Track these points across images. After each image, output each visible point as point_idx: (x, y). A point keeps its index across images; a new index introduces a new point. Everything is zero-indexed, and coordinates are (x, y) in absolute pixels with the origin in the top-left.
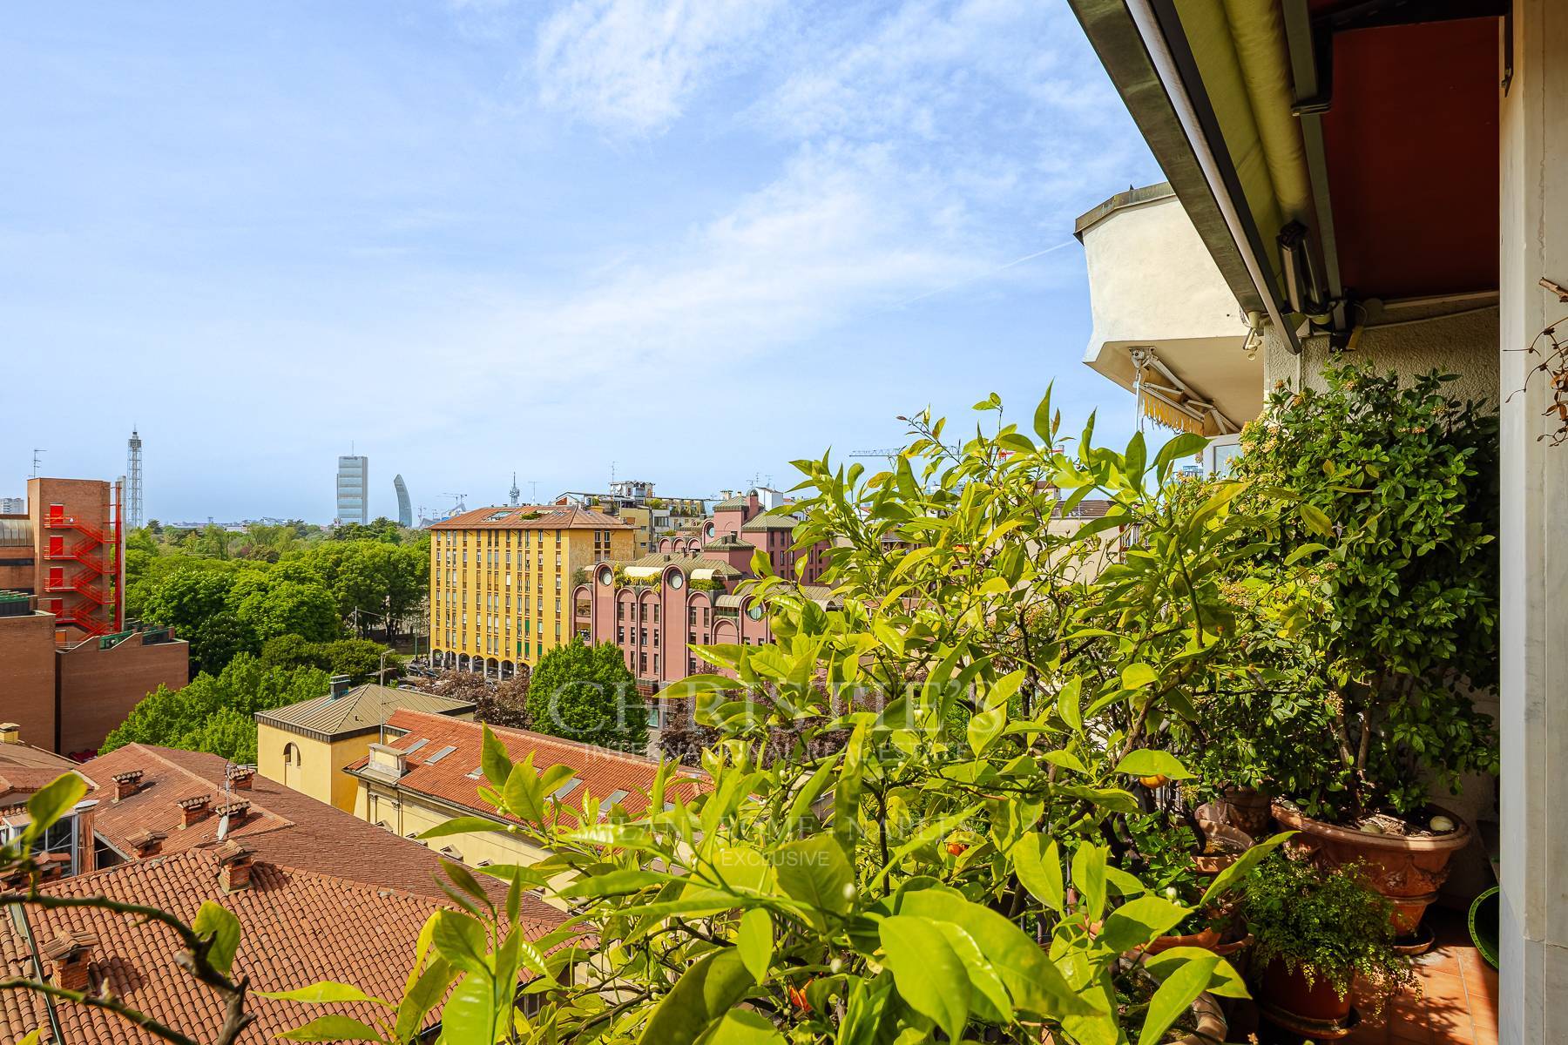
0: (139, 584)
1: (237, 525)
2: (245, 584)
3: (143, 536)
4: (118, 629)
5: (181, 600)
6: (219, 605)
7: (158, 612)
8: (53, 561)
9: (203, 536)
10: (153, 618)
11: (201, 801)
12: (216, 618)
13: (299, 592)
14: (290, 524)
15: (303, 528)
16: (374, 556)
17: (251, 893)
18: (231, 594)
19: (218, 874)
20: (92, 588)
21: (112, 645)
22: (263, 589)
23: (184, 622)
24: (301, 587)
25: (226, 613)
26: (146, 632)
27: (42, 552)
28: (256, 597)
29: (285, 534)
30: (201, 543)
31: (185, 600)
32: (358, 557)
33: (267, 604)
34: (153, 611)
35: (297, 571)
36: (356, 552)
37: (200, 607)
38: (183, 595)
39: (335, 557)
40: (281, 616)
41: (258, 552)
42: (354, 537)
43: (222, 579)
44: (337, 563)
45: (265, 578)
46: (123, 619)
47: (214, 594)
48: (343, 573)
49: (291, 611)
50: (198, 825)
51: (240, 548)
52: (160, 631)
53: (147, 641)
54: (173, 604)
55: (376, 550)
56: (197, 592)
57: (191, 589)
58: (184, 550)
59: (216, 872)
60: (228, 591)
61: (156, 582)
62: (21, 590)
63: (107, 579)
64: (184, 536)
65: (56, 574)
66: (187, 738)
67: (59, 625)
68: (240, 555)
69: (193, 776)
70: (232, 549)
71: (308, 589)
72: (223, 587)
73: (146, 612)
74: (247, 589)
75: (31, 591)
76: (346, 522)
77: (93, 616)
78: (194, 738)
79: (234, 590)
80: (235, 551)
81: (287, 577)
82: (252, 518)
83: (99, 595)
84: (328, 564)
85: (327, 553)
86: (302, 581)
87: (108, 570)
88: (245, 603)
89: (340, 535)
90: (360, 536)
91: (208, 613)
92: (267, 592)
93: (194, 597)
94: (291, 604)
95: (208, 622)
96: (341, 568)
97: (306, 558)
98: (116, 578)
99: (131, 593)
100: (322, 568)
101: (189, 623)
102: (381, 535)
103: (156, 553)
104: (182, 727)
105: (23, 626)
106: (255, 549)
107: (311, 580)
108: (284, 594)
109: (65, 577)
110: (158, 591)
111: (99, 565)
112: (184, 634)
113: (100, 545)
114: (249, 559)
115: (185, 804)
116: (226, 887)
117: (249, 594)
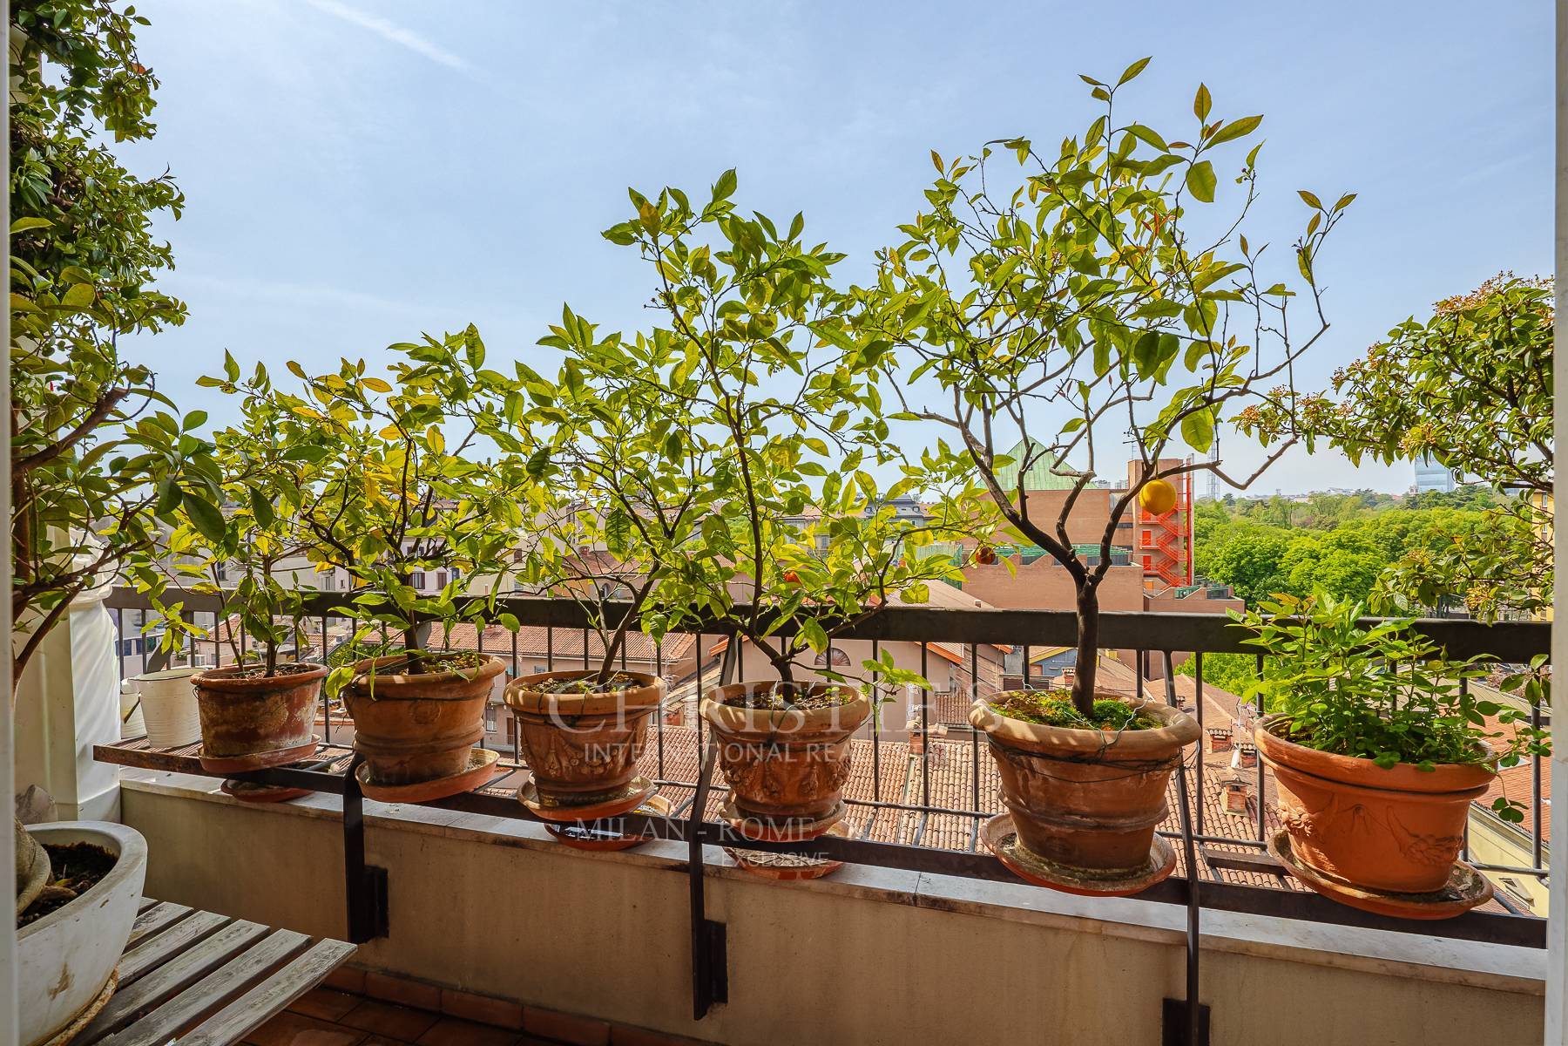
0: (1206, 547)
1: (1304, 496)
2: (1296, 551)
3: (1218, 507)
4: (1189, 583)
5: (1239, 562)
6: (1272, 569)
7: (1222, 571)
8: (1144, 524)
9: (1268, 507)
10: (1217, 576)
11: (1225, 733)
12: (1269, 581)
13: (1352, 562)
14: (1358, 493)
15: (1371, 497)
16: (1450, 527)
17: (1246, 820)
18: (1284, 560)
19: (1220, 793)
20: (1171, 547)
21: (1184, 596)
22: (1316, 557)
23: (1242, 582)
24: (1355, 557)
25: (1278, 577)
26: (1211, 588)
27: (1138, 518)
28: (1308, 564)
29: (1349, 504)
30: (1266, 514)
31: (1243, 562)
32: (1428, 528)
33: (1318, 572)
34: (1217, 570)
35: (1353, 540)
36: (1427, 521)
37: (1255, 570)
38: (1241, 557)
39: (1400, 526)
40: (1333, 585)
41: (1320, 522)
42: (1430, 505)
43: (1275, 545)
44: (1403, 534)
45: (1317, 546)
46: (1193, 575)
47: (1268, 558)
48: (1410, 544)
49: (1343, 580)
50: (1221, 754)
51: (1304, 518)
52: (1221, 588)
53: (1210, 595)
54: (1233, 566)
55: (1453, 519)
56: (1253, 557)
57: (1248, 553)
58: (1251, 520)
59: (1218, 791)
60: (1281, 557)
61: (1219, 545)
62: (1124, 547)
63: (1181, 539)
64: (1252, 507)
65: (1146, 535)
66: (1233, 683)
67: (1145, 576)
68: (1304, 525)
69: (1223, 712)
70: (1295, 520)
71: (1363, 559)
72: (1276, 552)
73: (1212, 571)
74: (1299, 556)
75: (1131, 548)
76: (1424, 489)
77: (1172, 571)
78: (1239, 685)
79: (1286, 555)
80: (1298, 520)
81: (1341, 545)
82: (1318, 490)
83: (1176, 554)
84: (1392, 534)
85: (1391, 523)
86: (1357, 550)
87: (1182, 533)
88: (1297, 569)
89: (1413, 503)
90: (1437, 504)
91: (1263, 575)
92: (1319, 560)
93: (1250, 560)
94: (1343, 574)
95: (1262, 584)
96: (1406, 540)
97: (1365, 528)
98: (1187, 539)
99: (1199, 553)
100: (1384, 538)
101: (1247, 583)
102: (1469, 503)
103: (1227, 521)
104: (1232, 674)
105: (1123, 573)
106: (1317, 519)
107: (1367, 549)
108: (1336, 563)
109: (1153, 538)
110: (1222, 552)
111: (1175, 529)
112: (1242, 593)
113: (1176, 512)
114: (1311, 528)
115: (1212, 732)
116: (1225, 807)
117: (1301, 560)
